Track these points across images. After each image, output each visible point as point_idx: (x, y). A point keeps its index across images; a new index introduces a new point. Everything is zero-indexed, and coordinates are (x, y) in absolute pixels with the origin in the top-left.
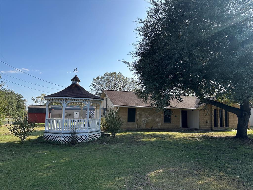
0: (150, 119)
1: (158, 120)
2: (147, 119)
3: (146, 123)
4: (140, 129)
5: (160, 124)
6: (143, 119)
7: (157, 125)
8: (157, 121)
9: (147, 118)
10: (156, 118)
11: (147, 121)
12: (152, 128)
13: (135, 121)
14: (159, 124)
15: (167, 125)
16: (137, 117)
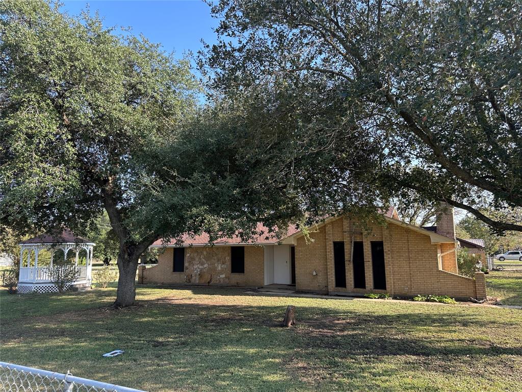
0: (206, 266)
1: (220, 268)
2: (200, 267)
3: (200, 274)
4: (190, 284)
5: (223, 276)
6: (196, 267)
7: (218, 277)
8: (219, 270)
9: (202, 264)
10: (216, 265)
11: (201, 270)
12: (209, 282)
13: (183, 271)
14: (221, 276)
15: (237, 278)
16: (186, 264)
